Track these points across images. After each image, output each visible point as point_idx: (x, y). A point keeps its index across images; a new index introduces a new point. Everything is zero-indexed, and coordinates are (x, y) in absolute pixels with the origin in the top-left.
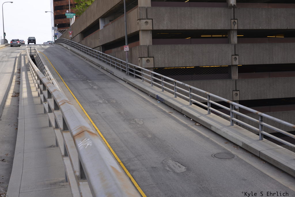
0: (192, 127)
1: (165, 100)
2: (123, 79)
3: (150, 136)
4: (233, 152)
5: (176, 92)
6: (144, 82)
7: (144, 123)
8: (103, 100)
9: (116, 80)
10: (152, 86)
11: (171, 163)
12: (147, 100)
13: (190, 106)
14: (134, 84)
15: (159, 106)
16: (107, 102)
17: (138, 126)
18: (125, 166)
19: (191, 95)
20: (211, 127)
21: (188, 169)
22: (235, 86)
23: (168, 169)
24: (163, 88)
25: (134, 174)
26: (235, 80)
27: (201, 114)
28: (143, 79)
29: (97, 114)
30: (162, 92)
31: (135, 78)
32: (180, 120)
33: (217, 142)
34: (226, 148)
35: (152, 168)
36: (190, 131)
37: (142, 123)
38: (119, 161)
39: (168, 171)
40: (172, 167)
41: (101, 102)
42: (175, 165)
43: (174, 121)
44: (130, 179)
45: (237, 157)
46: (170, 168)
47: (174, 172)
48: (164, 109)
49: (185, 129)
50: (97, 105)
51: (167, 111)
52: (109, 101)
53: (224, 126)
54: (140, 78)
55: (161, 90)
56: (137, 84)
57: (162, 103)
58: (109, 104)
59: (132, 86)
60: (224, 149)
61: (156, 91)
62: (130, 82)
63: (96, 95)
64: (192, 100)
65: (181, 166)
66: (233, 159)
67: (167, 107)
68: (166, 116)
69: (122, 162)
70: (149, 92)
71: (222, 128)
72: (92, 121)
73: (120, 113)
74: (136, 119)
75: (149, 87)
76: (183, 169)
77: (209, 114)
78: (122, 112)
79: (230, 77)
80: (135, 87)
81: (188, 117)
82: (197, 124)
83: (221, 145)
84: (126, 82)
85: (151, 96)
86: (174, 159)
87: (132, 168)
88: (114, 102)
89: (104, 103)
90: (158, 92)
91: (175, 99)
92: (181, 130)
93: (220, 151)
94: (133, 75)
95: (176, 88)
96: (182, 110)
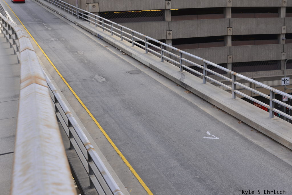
0: (119, 56)
1: (103, 37)
2: (73, 22)
3: (86, 62)
4: (142, 70)
5: (112, 31)
6: (91, 24)
7: (84, 54)
8: (55, 38)
9: (68, 23)
10: (96, 27)
11: (97, 77)
12: (90, 38)
13: (122, 41)
14: (82, 26)
15: (98, 42)
16: (58, 40)
17: (79, 55)
18: (65, 79)
19: (122, 32)
20: (132, 55)
21: (107, 80)
22: (168, 27)
23: (94, 80)
24: (104, 28)
25: (70, 83)
26: (168, 22)
27: (127, 47)
28: (89, 21)
29: (49, 49)
30: (103, 32)
31: (84, 21)
32: (112, 51)
33: (133, 65)
34: (138, 68)
35: (83, 80)
36: (116, 58)
37: (83, 53)
38: (61, 76)
39: (94, 81)
40: (97, 79)
41: (53, 39)
42: (99, 78)
43: (107, 52)
44: (67, 86)
45: (144, 72)
46: (95, 79)
47: (97, 81)
48: (102, 44)
49: (114, 57)
50: (50, 42)
51: (104, 46)
52: (59, 39)
53: (141, 54)
54: (88, 21)
55: (102, 30)
56: (84, 26)
57: (102, 40)
58: (59, 41)
59: (81, 27)
60: (137, 68)
61: (99, 31)
62: (79, 24)
63: (50, 35)
64: (123, 36)
65: (103, 78)
66: (140, 74)
67: (104, 43)
68: (102, 48)
69: (63, 77)
70: (92, 31)
71: (139, 55)
72: (44, 53)
73: (67, 47)
74: (78, 51)
75: (93, 28)
76: (104, 79)
77: (133, 46)
78: (69, 47)
79: (164, 20)
80: (83, 29)
81: (118, 49)
82: (123, 54)
83: (136, 66)
84: (76, 24)
85: (94, 35)
86: (99, 75)
87: (70, 80)
88: (64, 39)
89: (55, 40)
90: (100, 32)
91: (112, 36)
92: (110, 57)
93: (133, 70)
94: (82, 18)
95: (112, 28)
96: (114, 44)
